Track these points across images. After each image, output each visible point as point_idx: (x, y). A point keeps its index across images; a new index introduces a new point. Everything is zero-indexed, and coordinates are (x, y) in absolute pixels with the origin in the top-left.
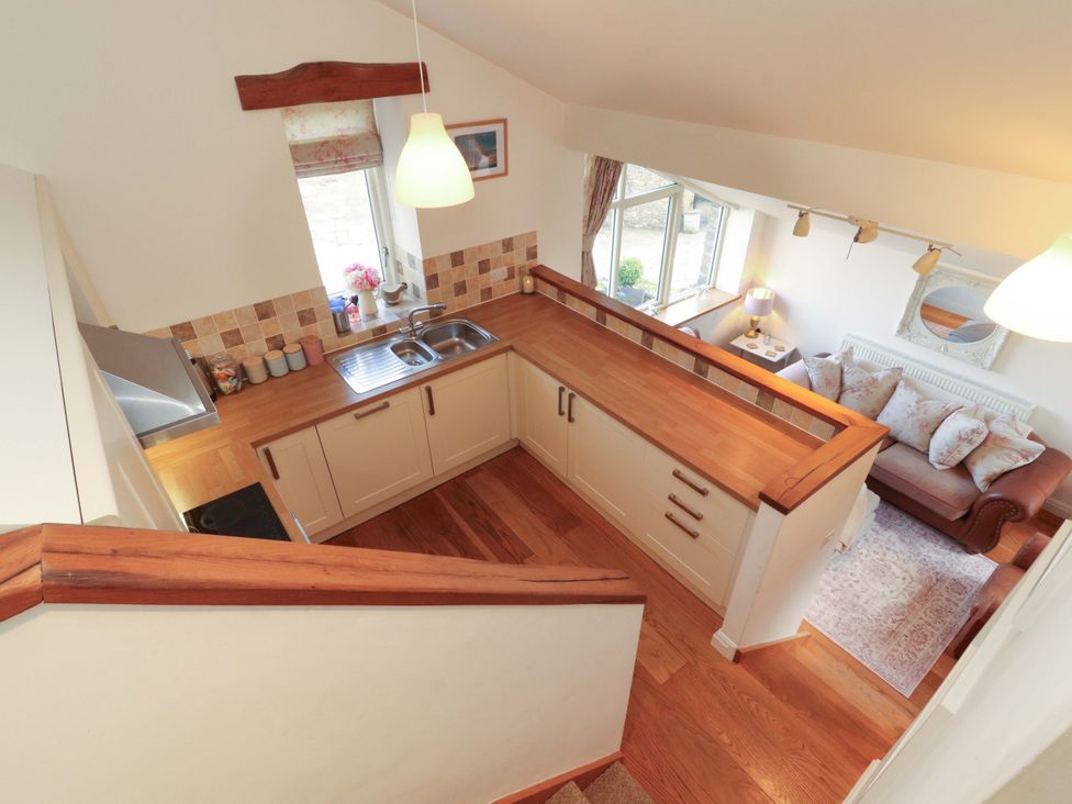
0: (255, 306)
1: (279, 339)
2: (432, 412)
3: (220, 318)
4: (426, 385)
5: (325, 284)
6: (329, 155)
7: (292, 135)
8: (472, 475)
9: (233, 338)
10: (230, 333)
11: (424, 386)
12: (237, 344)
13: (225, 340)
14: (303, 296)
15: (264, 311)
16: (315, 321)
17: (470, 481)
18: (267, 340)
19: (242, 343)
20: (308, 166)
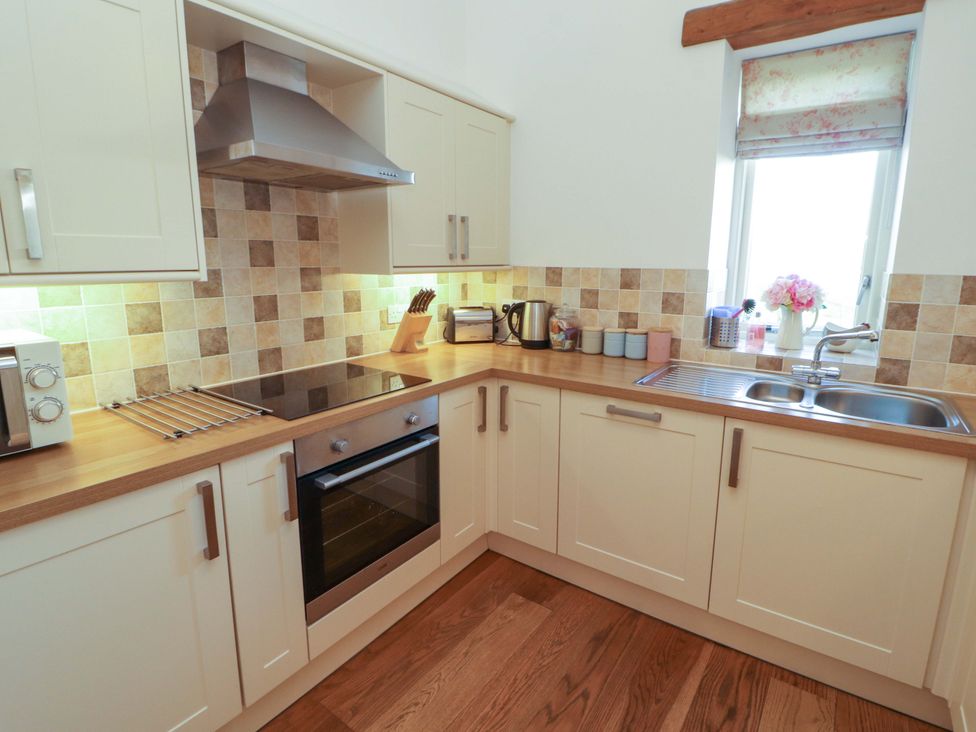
0: (623, 270)
1: (634, 318)
2: (733, 482)
3: (587, 273)
4: (740, 425)
5: (709, 268)
6: (810, 126)
7: (769, 104)
8: (795, 684)
9: (590, 298)
10: (589, 292)
11: (733, 425)
12: (591, 307)
13: (582, 298)
14: (678, 275)
15: (629, 279)
16: (681, 312)
17: (777, 687)
18: (622, 315)
19: (597, 308)
20: (776, 140)
